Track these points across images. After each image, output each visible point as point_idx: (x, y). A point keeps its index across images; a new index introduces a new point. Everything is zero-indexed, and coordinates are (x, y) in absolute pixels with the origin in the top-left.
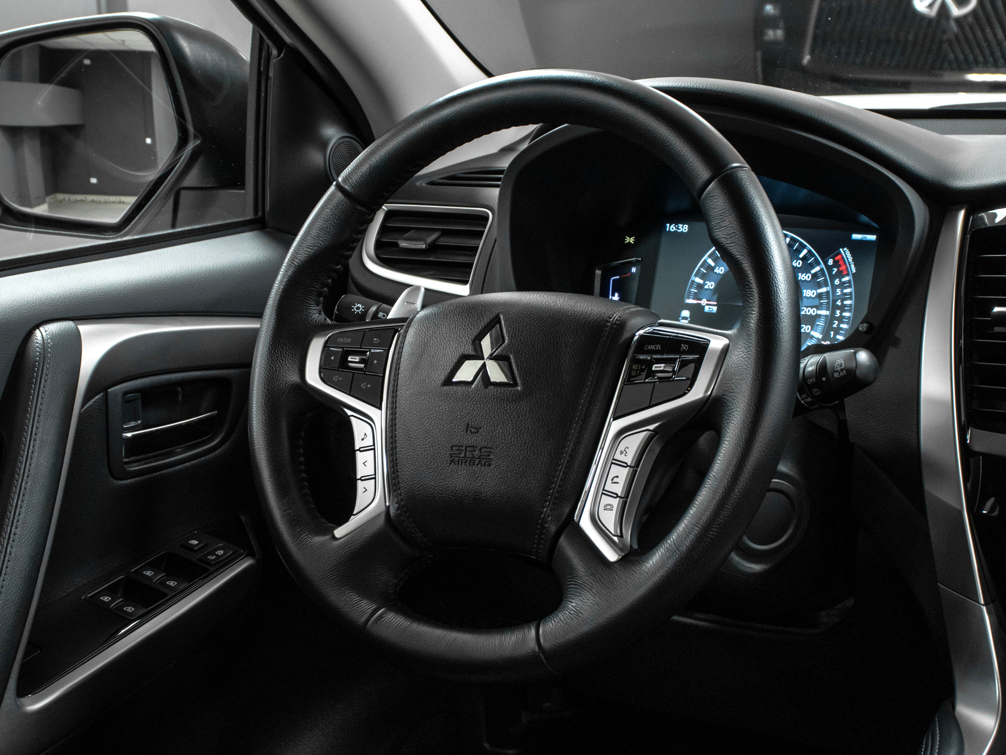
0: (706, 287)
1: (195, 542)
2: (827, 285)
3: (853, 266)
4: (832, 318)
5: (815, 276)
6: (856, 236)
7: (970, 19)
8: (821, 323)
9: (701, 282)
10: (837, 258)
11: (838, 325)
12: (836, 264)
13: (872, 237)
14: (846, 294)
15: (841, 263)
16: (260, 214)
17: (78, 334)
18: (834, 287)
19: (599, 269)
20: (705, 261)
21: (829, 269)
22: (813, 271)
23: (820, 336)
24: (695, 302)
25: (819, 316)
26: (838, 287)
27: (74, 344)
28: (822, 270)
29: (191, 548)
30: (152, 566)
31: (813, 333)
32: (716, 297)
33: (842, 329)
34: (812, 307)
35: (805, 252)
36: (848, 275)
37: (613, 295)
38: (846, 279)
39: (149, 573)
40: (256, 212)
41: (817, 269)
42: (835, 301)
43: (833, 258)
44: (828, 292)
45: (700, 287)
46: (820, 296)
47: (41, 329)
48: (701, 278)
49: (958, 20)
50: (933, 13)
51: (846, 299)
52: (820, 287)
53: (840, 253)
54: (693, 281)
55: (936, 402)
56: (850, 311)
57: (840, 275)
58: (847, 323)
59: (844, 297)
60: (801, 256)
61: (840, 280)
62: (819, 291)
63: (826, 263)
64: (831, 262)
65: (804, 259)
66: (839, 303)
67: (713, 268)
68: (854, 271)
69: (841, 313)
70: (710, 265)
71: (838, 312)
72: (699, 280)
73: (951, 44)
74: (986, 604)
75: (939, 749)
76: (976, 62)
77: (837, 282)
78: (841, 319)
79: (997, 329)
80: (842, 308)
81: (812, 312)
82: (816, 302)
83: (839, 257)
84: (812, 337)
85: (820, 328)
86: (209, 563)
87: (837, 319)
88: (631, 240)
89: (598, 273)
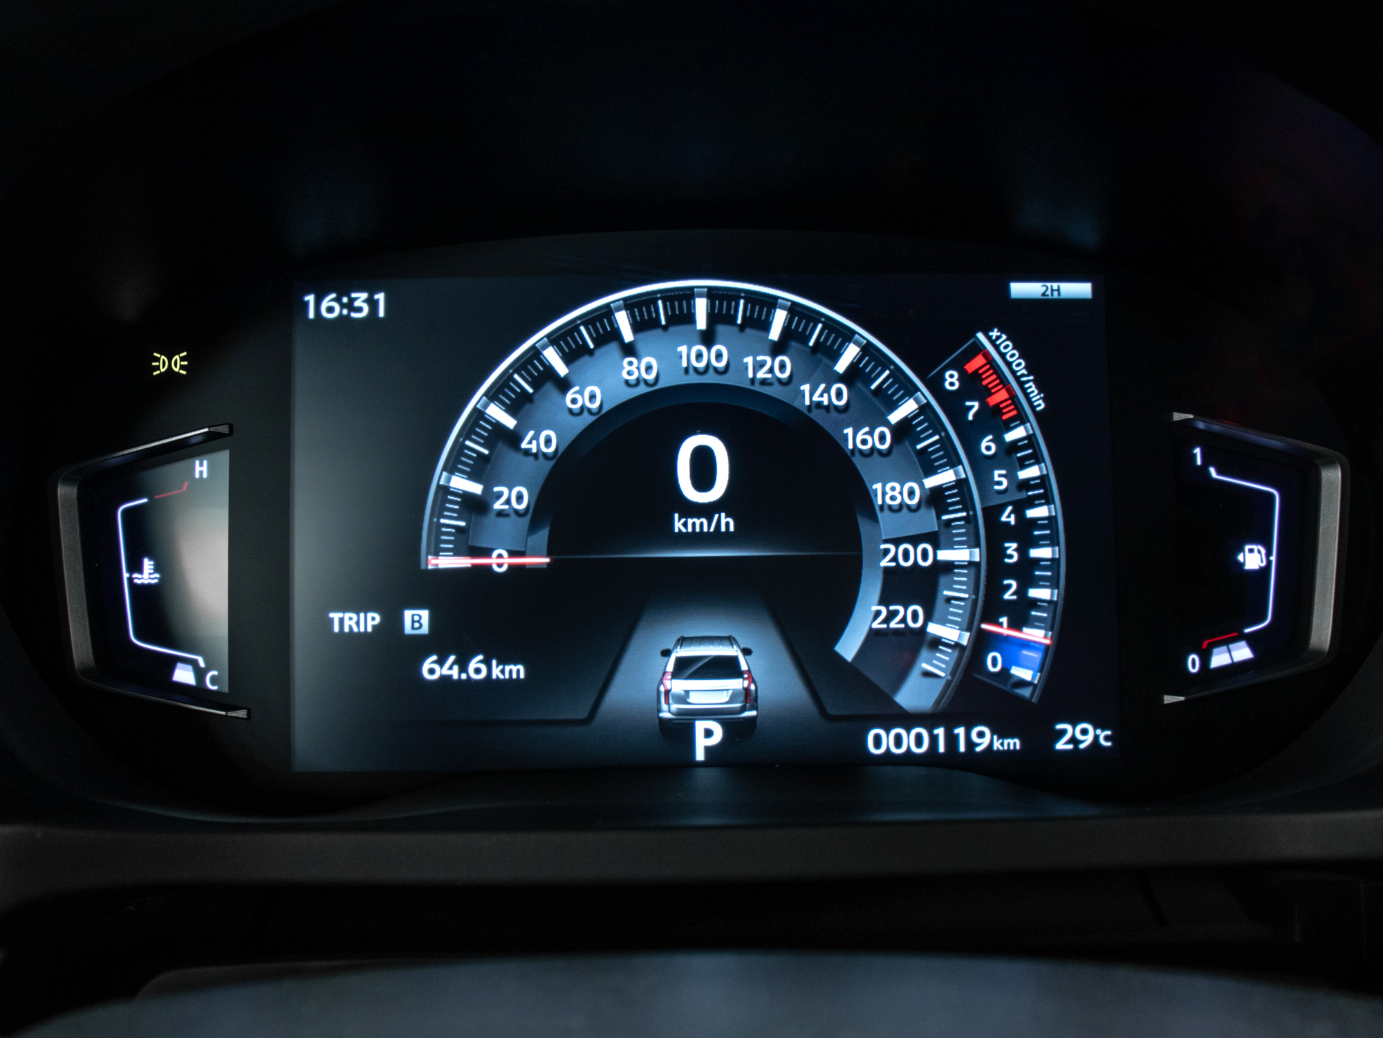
0: (498, 505)
2: (954, 462)
3: (1032, 388)
4: (995, 568)
5: (903, 431)
6: (1020, 289)
8: (957, 590)
9: (476, 488)
10: (971, 367)
11: (1021, 592)
12: (972, 385)
13: (1081, 289)
14: (1026, 484)
15: (989, 380)
18: (981, 466)
19: (68, 481)
20: (478, 414)
21: (952, 403)
22: (895, 417)
24: (464, 562)
25: (949, 567)
26: (994, 461)
28: (925, 409)
31: (934, 629)
32: (543, 536)
33: (1035, 603)
34: (915, 540)
35: (851, 353)
36: (1021, 419)
37: (136, 567)
38: (1016, 434)
41: (908, 408)
42: (992, 513)
43: (957, 365)
44: (961, 484)
45: (474, 507)
46: (936, 499)
48: (473, 476)
51: (1031, 503)
52: (930, 471)
53: (978, 349)
54: (444, 490)
56: (1053, 541)
57: (994, 421)
58: (1053, 583)
59: (1025, 495)
60: (841, 366)
61: (998, 440)
62: (931, 482)
63: (936, 386)
64: (952, 381)
65: (853, 376)
66: (1008, 517)
67: (513, 439)
68: (1041, 405)
69: (1022, 551)
70: (498, 427)
71: (1011, 547)
72: (461, 483)
77: (987, 446)
78: (1026, 572)
80: (1026, 533)
81: (918, 556)
82: (928, 521)
83: (979, 361)
85: (957, 610)
87: (1012, 571)
88: (178, 364)
89: (66, 493)
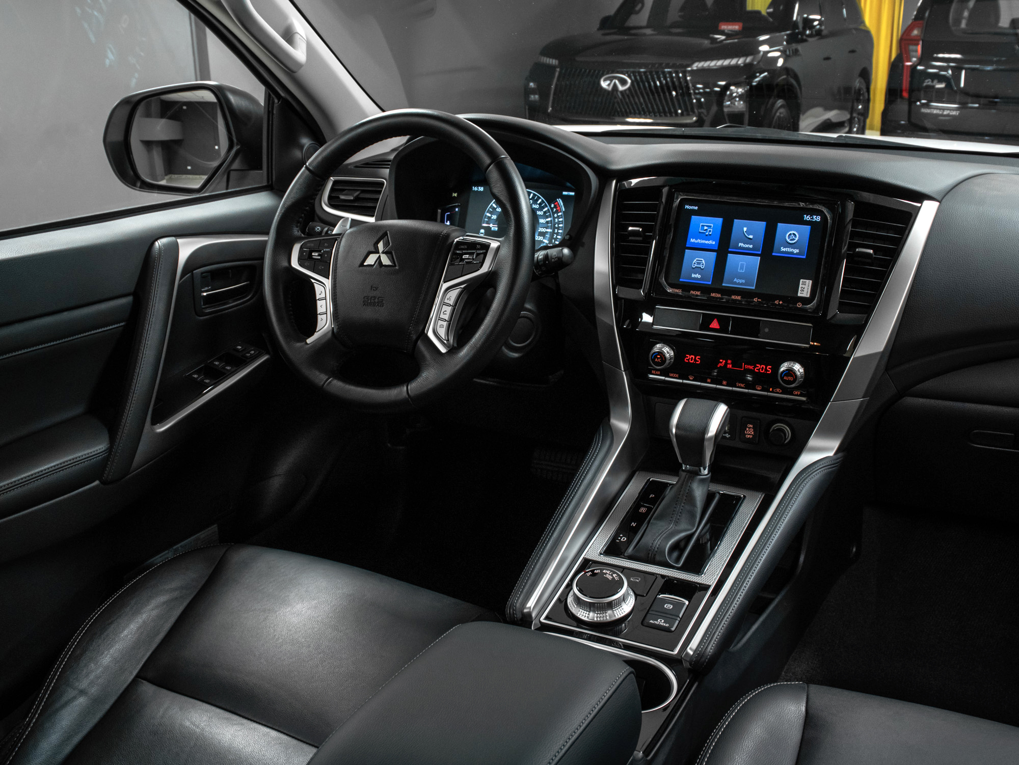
0: (492, 218)
1: (240, 347)
2: (551, 217)
3: (563, 208)
4: (553, 233)
5: (545, 212)
6: (565, 193)
7: (627, 92)
8: (548, 236)
9: (490, 215)
10: (555, 204)
11: (556, 237)
12: (555, 207)
13: (573, 194)
14: (560, 221)
15: (557, 206)
16: (270, 182)
17: (177, 244)
18: (554, 218)
19: (440, 209)
20: (492, 205)
21: (552, 209)
22: (544, 210)
23: (548, 242)
24: (487, 225)
25: (547, 232)
26: (556, 218)
27: (175, 249)
28: (548, 209)
29: (238, 350)
30: (219, 359)
31: (544, 240)
32: (497, 223)
33: (558, 238)
34: (544, 228)
35: (540, 200)
36: (561, 212)
37: (447, 222)
38: (560, 214)
39: (217, 363)
40: (268, 181)
41: (546, 209)
42: (555, 225)
43: (554, 203)
44: (551, 221)
45: (489, 218)
46: (547, 222)
47: (159, 241)
48: (490, 214)
49: (622, 92)
50: (610, 88)
51: (560, 224)
52: (547, 218)
53: (557, 201)
54: (486, 215)
55: (601, 273)
56: (562, 230)
57: (557, 212)
58: (561, 236)
59: (559, 223)
60: (538, 202)
61: (557, 215)
62: (547, 220)
63: (550, 206)
64: (553, 206)
65: (540, 204)
66: (556, 226)
67: (496, 209)
68: (564, 210)
69: (558, 231)
70: (494, 207)
71: (556, 230)
72: (488, 215)
73: (618, 103)
74: (624, 371)
75: (602, 438)
76: (631, 113)
77: (556, 215)
78: (558, 234)
79: (630, 238)
80: (558, 228)
81: (544, 230)
82: (546, 225)
83: (557, 203)
84: (544, 242)
85: (547, 238)
86: (247, 357)
87: (556, 233)
88: (456, 195)
89: (439, 211)
